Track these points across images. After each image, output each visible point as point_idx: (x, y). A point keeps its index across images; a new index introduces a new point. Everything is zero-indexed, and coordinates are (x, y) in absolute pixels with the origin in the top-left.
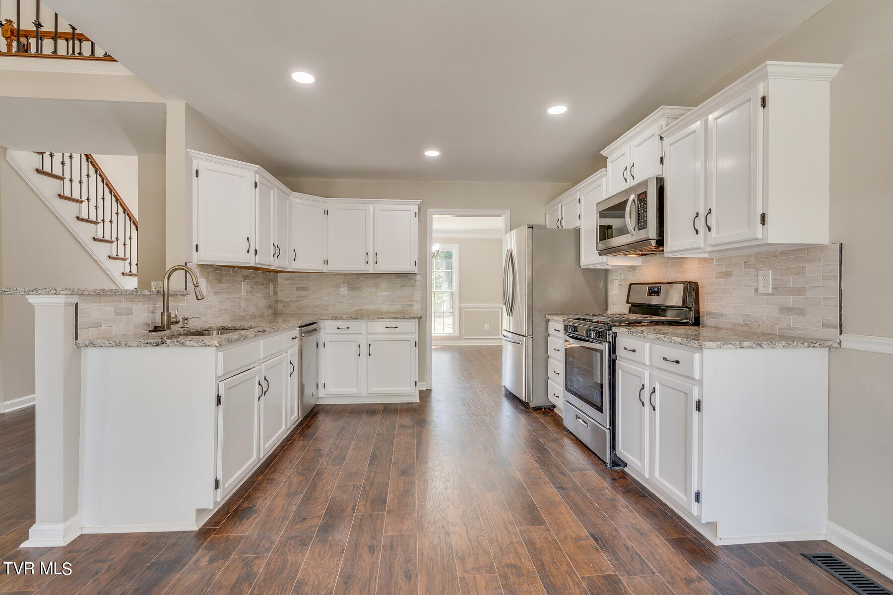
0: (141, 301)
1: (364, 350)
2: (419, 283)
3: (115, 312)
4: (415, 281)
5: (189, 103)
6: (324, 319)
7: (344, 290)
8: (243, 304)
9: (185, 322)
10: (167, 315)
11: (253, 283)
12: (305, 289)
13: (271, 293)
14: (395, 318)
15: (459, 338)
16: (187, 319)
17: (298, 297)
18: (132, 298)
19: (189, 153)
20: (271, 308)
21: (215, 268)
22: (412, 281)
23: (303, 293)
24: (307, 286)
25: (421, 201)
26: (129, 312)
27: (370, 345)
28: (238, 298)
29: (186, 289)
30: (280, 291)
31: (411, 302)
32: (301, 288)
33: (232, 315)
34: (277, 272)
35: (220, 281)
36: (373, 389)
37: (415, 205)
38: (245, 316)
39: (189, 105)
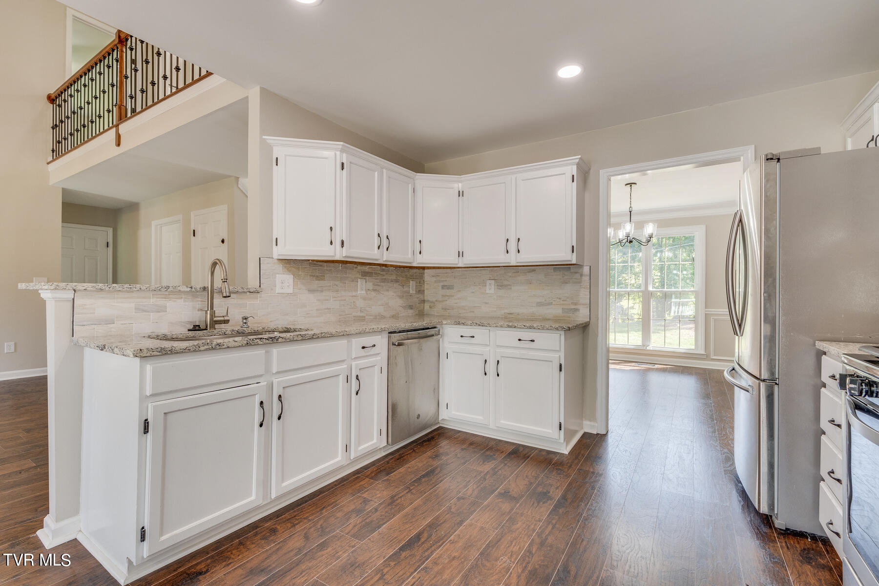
0: (182, 298)
1: (491, 368)
2: (587, 278)
3: (135, 309)
4: (582, 275)
5: (263, 87)
6: (446, 324)
7: (491, 289)
8: (360, 303)
9: (244, 321)
10: (210, 314)
11: (378, 281)
12: (450, 287)
13: (412, 291)
14: (531, 327)
15: (706, 357)
16: (246, 319)
17: (443, 296)
18: (166, 295)
19: (267, 141)
20: (412, 309)
21: (310, 263)
22: (578, 276)
23: (448, 292)
24: (452, 284)
25: (580, 156)
26: (162, 309)
27: (498, 361)
28: (352, 296)
29: (260, 286)
30: (427, 289)
31: (576, 305)
32: (446, 286)
33: (340, 315)
34: (424, 268)
35: (320, 278)
36: (502, 422)
37: (572, 164)
38: (365, 316)
39: (263, 88)
